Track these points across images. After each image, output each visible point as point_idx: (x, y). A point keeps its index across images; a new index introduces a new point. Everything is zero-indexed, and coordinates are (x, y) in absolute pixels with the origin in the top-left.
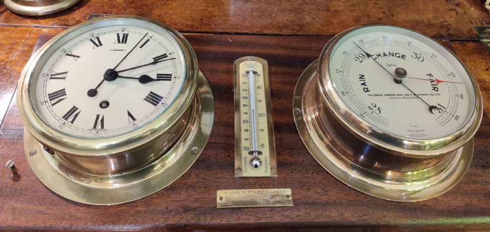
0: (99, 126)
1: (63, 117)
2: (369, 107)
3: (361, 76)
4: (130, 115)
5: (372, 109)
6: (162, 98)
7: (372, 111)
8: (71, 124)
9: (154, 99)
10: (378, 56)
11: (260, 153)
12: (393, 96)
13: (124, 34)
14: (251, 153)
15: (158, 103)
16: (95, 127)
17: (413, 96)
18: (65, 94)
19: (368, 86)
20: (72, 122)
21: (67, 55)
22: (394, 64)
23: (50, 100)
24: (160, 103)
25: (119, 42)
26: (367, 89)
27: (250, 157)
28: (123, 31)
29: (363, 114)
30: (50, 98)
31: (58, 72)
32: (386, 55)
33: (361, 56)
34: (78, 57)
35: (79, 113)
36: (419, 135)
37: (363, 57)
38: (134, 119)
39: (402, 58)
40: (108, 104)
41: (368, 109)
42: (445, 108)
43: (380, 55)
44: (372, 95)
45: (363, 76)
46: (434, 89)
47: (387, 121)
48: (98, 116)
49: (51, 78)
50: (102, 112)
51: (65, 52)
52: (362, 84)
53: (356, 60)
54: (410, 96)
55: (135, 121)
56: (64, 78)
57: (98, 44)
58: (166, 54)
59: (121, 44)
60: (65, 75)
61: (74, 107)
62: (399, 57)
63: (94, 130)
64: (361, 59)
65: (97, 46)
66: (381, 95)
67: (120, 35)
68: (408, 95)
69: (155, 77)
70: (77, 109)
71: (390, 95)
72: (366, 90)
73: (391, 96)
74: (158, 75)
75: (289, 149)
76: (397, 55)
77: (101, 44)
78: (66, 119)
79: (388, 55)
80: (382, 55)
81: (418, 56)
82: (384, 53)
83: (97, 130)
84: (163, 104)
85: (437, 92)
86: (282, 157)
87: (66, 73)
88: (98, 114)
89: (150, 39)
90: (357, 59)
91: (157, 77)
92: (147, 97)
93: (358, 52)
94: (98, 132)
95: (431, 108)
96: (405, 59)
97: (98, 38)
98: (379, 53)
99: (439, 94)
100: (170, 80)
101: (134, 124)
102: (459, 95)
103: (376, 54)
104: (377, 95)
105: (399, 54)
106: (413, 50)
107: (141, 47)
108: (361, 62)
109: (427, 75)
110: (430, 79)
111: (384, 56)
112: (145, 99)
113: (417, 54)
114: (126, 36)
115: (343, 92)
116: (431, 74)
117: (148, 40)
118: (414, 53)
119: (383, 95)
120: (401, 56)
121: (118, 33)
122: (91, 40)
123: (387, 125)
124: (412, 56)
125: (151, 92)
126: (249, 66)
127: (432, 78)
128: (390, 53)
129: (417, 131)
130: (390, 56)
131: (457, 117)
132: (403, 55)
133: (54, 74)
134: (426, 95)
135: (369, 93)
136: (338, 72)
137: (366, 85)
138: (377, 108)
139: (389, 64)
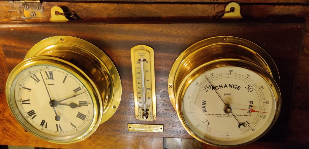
0: (60, 130)
1: (41, 125)
2: (203, 122)
3: (204, 102)
4: (72, 124)
5: (204, 123)
6: (86, 116)
7: (204, 124)
9: (81, 116)
10: (220, 87)
11: (147, 110)
12: (220, 116)
13: (50, 72)
15: (85, 119)
17: (233, 116)
18: (35, 113)
19: (207, 108)
20: (46, 127)
21: (23, 88)
22: (229, 94)
23: (30, 116)
24: (86, 118)
25: (49, 79)
26: (205, 110)
27: (142, 112)
28: (48, 69)
29: (198, 125)
30: (28, 114)
31: (25, 100)
32: (227, 87)
33: (208, 86)
34: (30, 89)
35: (47, 123)
36: (226, 138)
37: (210, 88)
38: (75, 127)
39: (237, 89)
41: (201, 122)
42: (249, 124)
43: (222, 86)
44: (206, 115)
45: (205, 102)
46: (249, 112)
47: (211, 130)
48: (57, 125)
49: (23, 103)
50: (58, 122)
51: (21, 86)
52: (203, 107)
53: (204, 90)
54: (231, 116)
55: (76, 128)
56: (29, 103)
57: (37, 80)
58: (80, 87)
59: (50, 80)
60: (29, 101)
61: (43, 120)
62: (236, 88)
63: (58, 131)
64: (207, 89)
65: (37, 82)
66: (212, 115)
67: (47, 72)
69: (78, 103)
70: (45, 121)
72: (204, 111)
73: (218, 116)
76: (235, 87)
77: (39, 81)
78: (43, 126)
80: (223, 86)
82: (226, 85)
84: (87, 119)
85: (250, 114)
87: (29, 100)
89: (67, 75)
90: (205, 89)
91: (80, 103)
92: (78, 115)
93: (207, 83)
94: (60, 133)
95: (240, 125)
96: (239, 90)
97: (34, 75)
98: (222, 85)
99: (250, 115)
100: (87, 105)
101: (76, 130)
102: (263, 116)
103: (219, 86)
104: (210, 115)
105: (236, 86)
106: (248, 82)
107: (64, 82)
108: (206, 92)
109: (249, 102)
110: (249, 105)
111: (224, 87)
112: (77, 116)
113: (250, 86)
114: (51, 73)
115: (189, 112)
116: (252, 102)
117: (66, 77)
118: (248, 85)
119: (214, 115)
120: (237, 87)
121: (45, 71)
122: (31, 77)
123: (210, 132)
124: (246, 87)
125: (79, 113)
126: (141, 54)
127: (251, 105)
128: (230, 85)
129: (226, 136)
130: (229, 87)
131: (254, 129)
132: (239, 86)
133: (23, 100)
134: (242, 115)
135: (205, 113)
136: (189, 99)
137: (205, 108)
138: (207, 122)
139: (226, 93)
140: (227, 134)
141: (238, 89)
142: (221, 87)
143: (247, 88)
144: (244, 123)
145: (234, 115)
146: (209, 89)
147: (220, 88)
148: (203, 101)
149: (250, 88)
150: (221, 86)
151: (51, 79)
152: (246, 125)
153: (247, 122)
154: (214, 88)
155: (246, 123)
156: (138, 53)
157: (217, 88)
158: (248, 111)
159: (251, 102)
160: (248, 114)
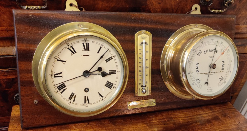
0: (87, 102)
1: (69, 99)
2: (196, 80)
4: (100, 94)
5: (197, 81)
6: (113, 84)
8: (74, 102)
9: (109, 85)
10: (207, 51)
11: (145, 86)
13: (87, 43)
14: (142, 86)
15: (112, 87)
16: (85, 103)
17: (214, 73)
18: (65, 86)
20: (74, 101)
21: (58, 60)
22: (212, 56)
23: (59, 90)
25: (85, 50)
26: (198, 71)
27: (141, 88)
28: (86, 41)
29: (193, 83)
30: (58, 89)
31: (57, 73)
32: (210, 51)
34: (65, 62)
35: (76, 96)
37: (201, 52)
38: (102, 97)
40: (88, 89)
41: (196, 81)
42: (223, 78)
43: (208, 51)
44: (199, 74)
45: (198, 63)
46: (222, 69)
47: (201, 86)
48: (85, 97)
49: (55, 77)
50: (87, 94)
51: (56, 58)
52: (197, 68)
56: (62, 77)
58: (111, 57)
60: (61, 74)
61: (72, 93)
63: (85, 104)
64: (199, 53)
65: (74, 53)
67: (84, 44)
69: (108, 72)
70: (74, 94)
74: (109, 71)
75: (156, 82)
77: (75, 52)
78: (71, 100)
79: (211, 50)
80: (209, 51)
81: (223, 51)
82: (210, 50)
83: (87, 104)
84: (114, 87)
85: (223, 71)
86: (153, 86)
87: (61, 73)
88: (85, 96)
89: (101, 46)
90: (198, 54)
91: (109, 72)
92: (106, 84)
93: (199, 49)
94: (87, 105)
96: (217, 53)
97: (72, 47)
99: (223, 72)
100: (115, 74)
101: (103, 99)
102: (230, 71)
104: (201, 74)
106: (222, 47)
107: (98, 53)
108: (199, 56)
112: (105, 86)
114: (88, 45)
115: (188, 73)
116: (224, 61)
117: (101, 47)
118: (222, 49)
119: (203, 73)
120: (216, 51)
121: (83, 42)
122: (68, 49)
124: (220, 51)
125: (108, 82)
126: (143, 38)
127: (224, 63)
128: (212, 50)
129: (210, 90)
131: (225, 82)
133: (55, 74)
134: (219, 72)
135: (198, 73)
136: (188, 62)
137: (198, 69)
138: (199, 80)
139: (210, 56)
140: (211, 89)
151: (87, 50)
153: (221, 77)
156: (141, 37)
157: (205, 52)
159: (223, 62)
160: (222, 71)
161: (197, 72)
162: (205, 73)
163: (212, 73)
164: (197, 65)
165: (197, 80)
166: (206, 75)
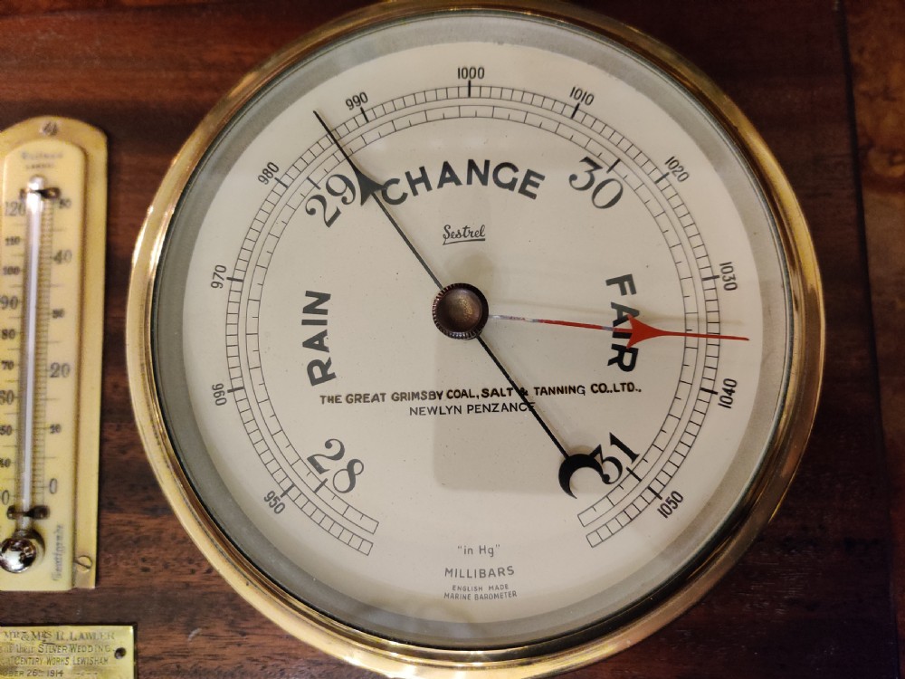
2: (311, 460)
5: (321, 470)
7: (322, 477)
10: (412, 183)
17: (516, 397)
22: (474, 228)
26: (324, 367)
29: (279, 493)
33: (338, 185)
36: (485, 591)
37: (348, 194)
39: (523, 191)
41: (302, 469)
42: (633, 456)
43: (424, 179)
44: (334, 399)
45: (324, 298)
46: (618, 360)
47: (370, 526)
52: (308, 344)
53: (312, 212)
54: (500, 400)
62: (511, 186)
64: (333, 203)
66: (376, 398)
68: (495, 392)
71: (415, 395)
72: (317, 372)
73: (416, 403)
76: (506, 175)
79: (461, 173)
80: (434, 177)
82: (446, 167)
85: (627, 377)
90: (317, 204)
93: (330, 165)
95: (572, 463)
96: (533, 196)
98: (422, 169)
99: (630, 387)
102: (719, 387)
103: (408, 174)
104: (361, 398)
105: (515, 169)
106: (584, 141)
108: (329, 224)
109: (610, 282)
110: (614, 305)
111: (440, 185)
113: (597, 167)
115: (218, 389)
116: (629, 278)
118: (587, 160)
119: (388, 397)
120: (520, 176)
123: (365, 547)
124: (573, 178)
126: (36, 162)
127: (627, 300)
128: (472, 165)
129: (482, 574)
130: (469, 182)
131: (675, 500)
132: (530, 173)
134: (573, 389)
135: (327, 388)
136: (217, 285)
137: (323, 348)
138: (343, 463)
139: (453, 229)
140: (487, 563)
141: (529, 188)
142: (421, 187)
143: (583, 179)
144: (599, 450)
145: (522, 393)
146: (344, 200)
147: (415, 193)
148: (309, 294)
149: (600, 176)
150: (416, 175)
152: (610, 468)
153: (614, 440)
154: (370, 188)
155: (610, 451)
156: (24, 156)
157: (394, 192)
158: (615, 354)
159: (624, 282)
160: (615, 375)
161: (314, 382)
162: (403, 396)
163: (495, 399)
164: (307, 310)
165: (321, 461)
166: (419, 411)
